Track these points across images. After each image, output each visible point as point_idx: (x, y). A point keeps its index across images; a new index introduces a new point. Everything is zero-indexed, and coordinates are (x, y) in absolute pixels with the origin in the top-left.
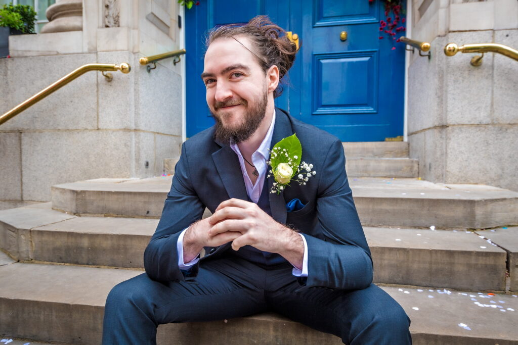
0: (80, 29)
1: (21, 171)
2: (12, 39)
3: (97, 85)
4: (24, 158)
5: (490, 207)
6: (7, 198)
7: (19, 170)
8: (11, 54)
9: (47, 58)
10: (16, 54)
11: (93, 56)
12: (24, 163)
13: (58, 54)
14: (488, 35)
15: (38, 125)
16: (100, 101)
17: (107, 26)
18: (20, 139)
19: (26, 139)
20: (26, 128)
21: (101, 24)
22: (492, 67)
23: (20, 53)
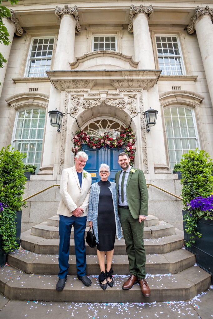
0: (52, 174)
1: (30, 214)
2: (31, 175)
3: (56, 189)
4: (31, 209)
5: (150, 221)
6: (24, 222)
7: (29, 213)
8: (30, 180)
9: (41, 181)
10: (32, 180)
11: (55, 181)
12: (31, 211)
13: (45, 180)
14: (149, 181)
15: (37, 200)
16: (56, 193)
17: (60, 174)
18: (31, 204)
19: (32, 204)
20: (33, 201)
21: (58, 173)
22: (151, 188)
23: (33, 180)
